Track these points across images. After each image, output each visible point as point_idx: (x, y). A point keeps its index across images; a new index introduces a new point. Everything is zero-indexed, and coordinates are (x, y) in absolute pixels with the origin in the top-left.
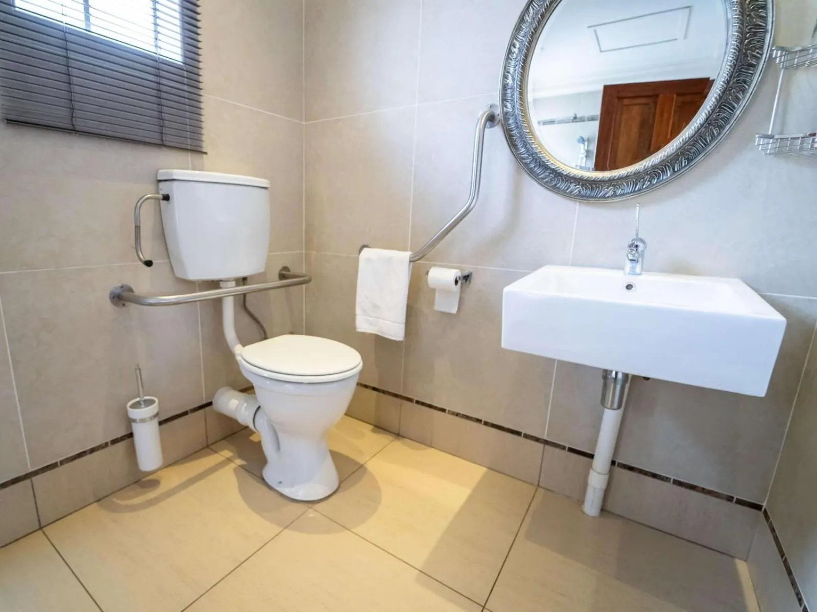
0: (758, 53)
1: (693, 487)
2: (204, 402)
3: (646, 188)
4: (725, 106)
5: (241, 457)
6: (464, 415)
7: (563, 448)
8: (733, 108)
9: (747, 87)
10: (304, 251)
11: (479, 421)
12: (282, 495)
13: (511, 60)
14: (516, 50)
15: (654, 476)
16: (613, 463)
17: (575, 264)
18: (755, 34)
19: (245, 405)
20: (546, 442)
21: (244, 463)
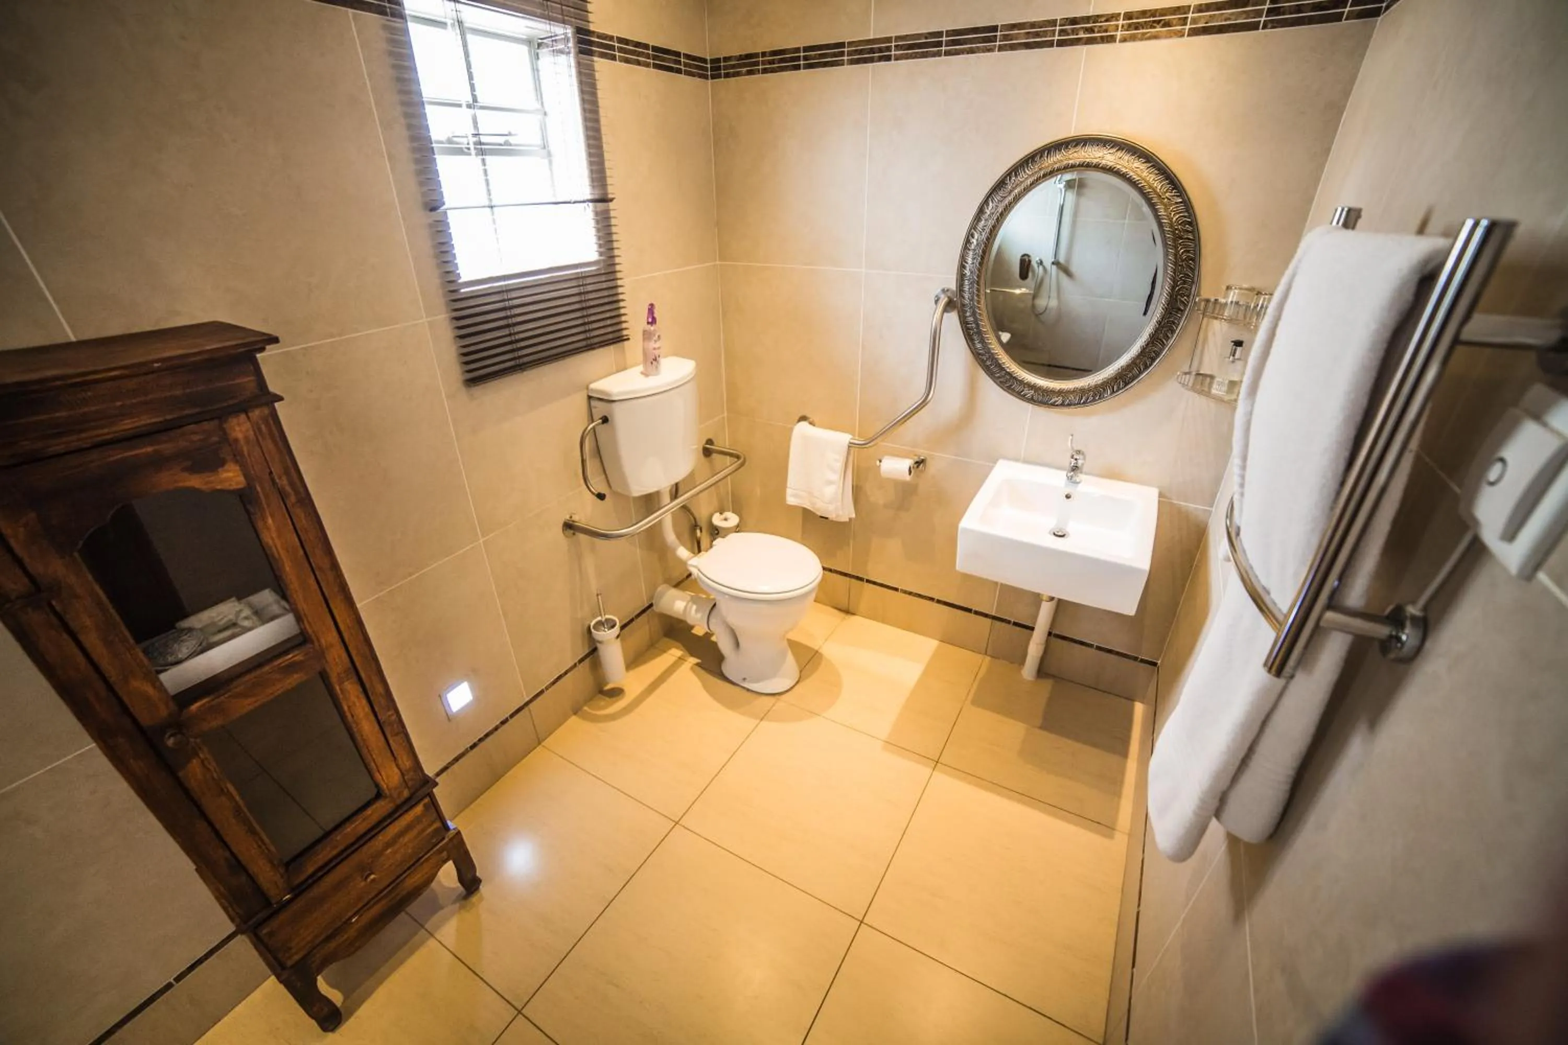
0: (1185, 300)
1: (1110, 651)
2: (647, 605)
3: (1090, 402)
4: (1157, 342)
5: (692, 654)
6: (916, 594)
7: (1009, 622)
8: (1164, 345)
9: (1175, 328)
10: (726, 414)
11: (932, 599)
12: (748, 690)
13: (969, 250)
14: (974, 241)
15: (1082, 643)
16: (1050, 634)
17: (1026, 461)
18: (1185, 282)
19: (694, 607)
20: (994, 618)
21: (699, 661)
